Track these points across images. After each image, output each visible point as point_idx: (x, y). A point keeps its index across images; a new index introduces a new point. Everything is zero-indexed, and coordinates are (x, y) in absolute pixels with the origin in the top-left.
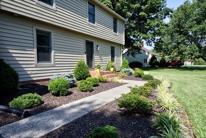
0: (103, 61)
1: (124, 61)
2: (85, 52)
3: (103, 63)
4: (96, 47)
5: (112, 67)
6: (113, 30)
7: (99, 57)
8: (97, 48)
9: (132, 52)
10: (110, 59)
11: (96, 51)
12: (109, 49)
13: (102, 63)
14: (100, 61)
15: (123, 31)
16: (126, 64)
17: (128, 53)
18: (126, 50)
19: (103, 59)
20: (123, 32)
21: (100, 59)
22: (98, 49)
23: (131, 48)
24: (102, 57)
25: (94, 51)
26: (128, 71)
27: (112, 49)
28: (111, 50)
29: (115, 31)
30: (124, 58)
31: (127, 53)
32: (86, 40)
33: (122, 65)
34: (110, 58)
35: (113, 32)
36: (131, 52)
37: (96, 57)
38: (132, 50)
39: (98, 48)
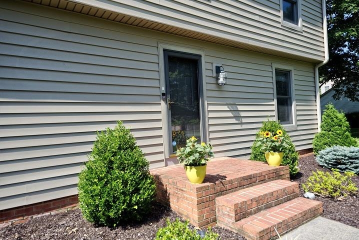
0: (244, 120)
1: (328, 116)
2: (163, 94)
3: (245, 127)
4: (215, 75)
5: (275, 149)
6: (281, 14)
7: (226, 108)
8: (217, 78)
9: (348, 89)
10: (275, 113)
11: (213, 87)
12: (270, 80)
13: (239, 127)
14: (234, 121)
15: (322, 19)
16: (340, 126)
17: (337, 91)
18: (330, 84)
19: (243, 114)
20: (320, 20)
21: (230, 114)
22: (221, 80)
23: (344, 78)
24: (240, 108)
25: (205, 87)
26: (350, 158)
27: (283, 79)
28: (277, 82)
29: (291, 16)
30: (331, 106)
31: (334, 92)
32: (165, 50)
33: (319, 131)
34: (275, 108)
35: (281, 20)
36: (345, 89)
37: (211, 108)
38: (349, 83)
39: (222, 75)
